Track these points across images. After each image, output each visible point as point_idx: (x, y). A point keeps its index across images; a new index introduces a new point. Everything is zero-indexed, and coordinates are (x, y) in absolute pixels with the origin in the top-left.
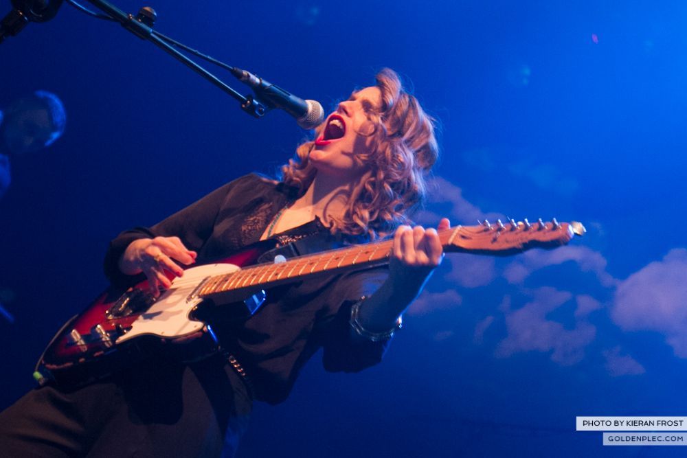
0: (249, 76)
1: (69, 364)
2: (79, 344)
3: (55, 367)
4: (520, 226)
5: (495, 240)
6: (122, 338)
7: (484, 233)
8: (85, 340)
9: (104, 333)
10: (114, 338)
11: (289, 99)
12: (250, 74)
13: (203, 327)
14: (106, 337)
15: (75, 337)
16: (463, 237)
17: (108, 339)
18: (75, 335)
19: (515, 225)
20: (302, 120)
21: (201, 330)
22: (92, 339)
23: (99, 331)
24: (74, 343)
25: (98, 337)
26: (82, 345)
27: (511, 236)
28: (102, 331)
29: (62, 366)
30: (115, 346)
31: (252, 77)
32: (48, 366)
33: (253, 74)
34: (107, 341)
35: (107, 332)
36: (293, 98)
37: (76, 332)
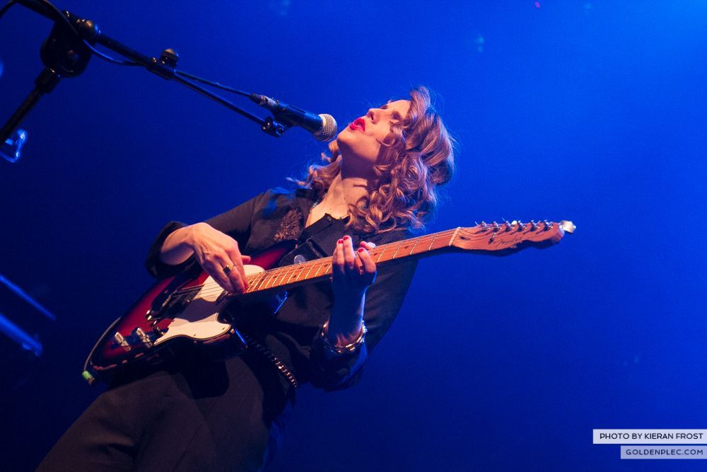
0: (267, 100)
1: (113, 366)
2: (123, 345)
3: (101, 368)
4: (514, 226)
5: (491, 240)
6: (160, 340)
7: (481, 234)
8: (128, 342)
9: (144, 335)
10: (153, 340)
11: (304, 116)
12: (268, 98)
13: (231, 329)
14: (146, 339)
15: (119, 340)
16: (462, 238)
17: (149, 341)
18: (119, 337)
19: (509, 225)
20: (318, 133)
21: (228, 332)
22: (134, 340)
23: (139, 334)
24: (118, 345)
25: (139, 339)
26: (126, 346)
27: (506, 236)
28: (142, 333)
29: (107, 368)
30: (153, 347)
31: (269, 100)
32: (95, 367)
33: (270, 97)
34: (148, 343)
35: (146, 334)
36: (307, 114)
37: (120, 335)
